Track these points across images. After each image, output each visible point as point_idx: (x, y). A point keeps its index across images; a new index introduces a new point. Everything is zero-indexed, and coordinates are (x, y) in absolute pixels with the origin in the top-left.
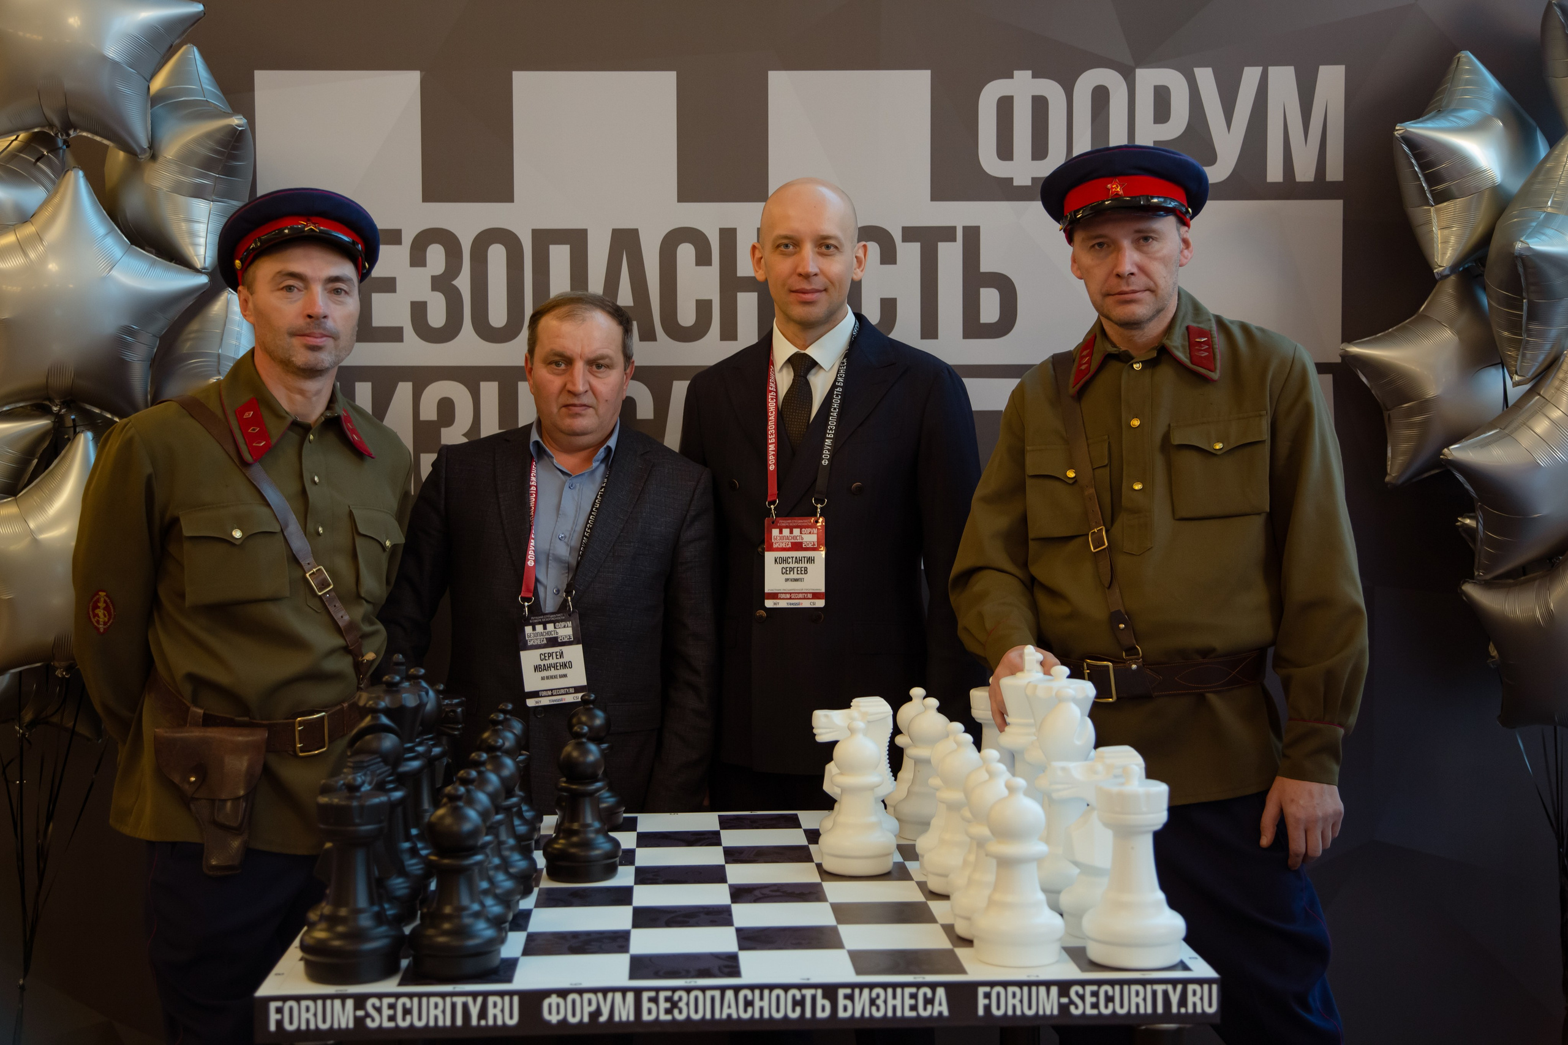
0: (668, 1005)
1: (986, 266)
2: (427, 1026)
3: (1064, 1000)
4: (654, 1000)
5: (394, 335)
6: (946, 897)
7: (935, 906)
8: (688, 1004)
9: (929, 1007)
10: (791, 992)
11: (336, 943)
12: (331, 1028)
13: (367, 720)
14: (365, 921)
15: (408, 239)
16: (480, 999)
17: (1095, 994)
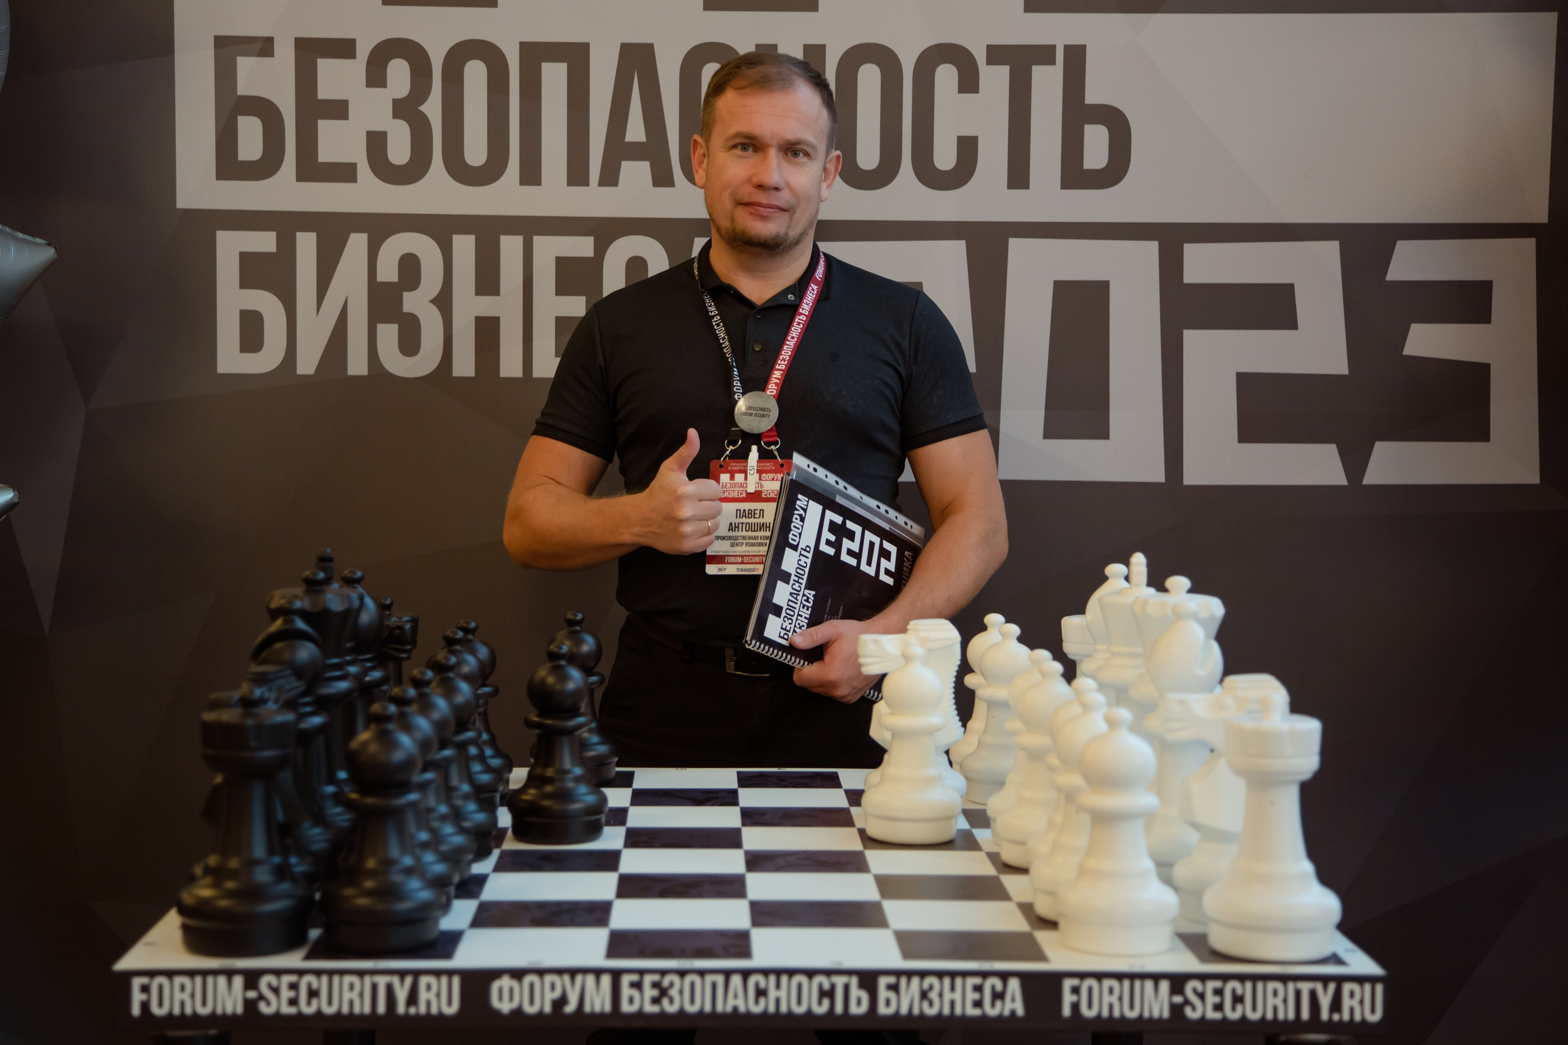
0: (655, 993)
1: (1093, 95)
2: (338, 1015)
3: (1178, 999)
4: (637, 986)
5: (345, 173)
6: (1023, 871)
7: (1010, 881)
8: (681, 992)
9: (998, 1004)
10: (819, 979)
11: (224, 903)
12: (213, 1015)
13: (278, 624)
14: (263, 875)
15: (363, 51)
16: (409, 980)
17: (1219, 992)
